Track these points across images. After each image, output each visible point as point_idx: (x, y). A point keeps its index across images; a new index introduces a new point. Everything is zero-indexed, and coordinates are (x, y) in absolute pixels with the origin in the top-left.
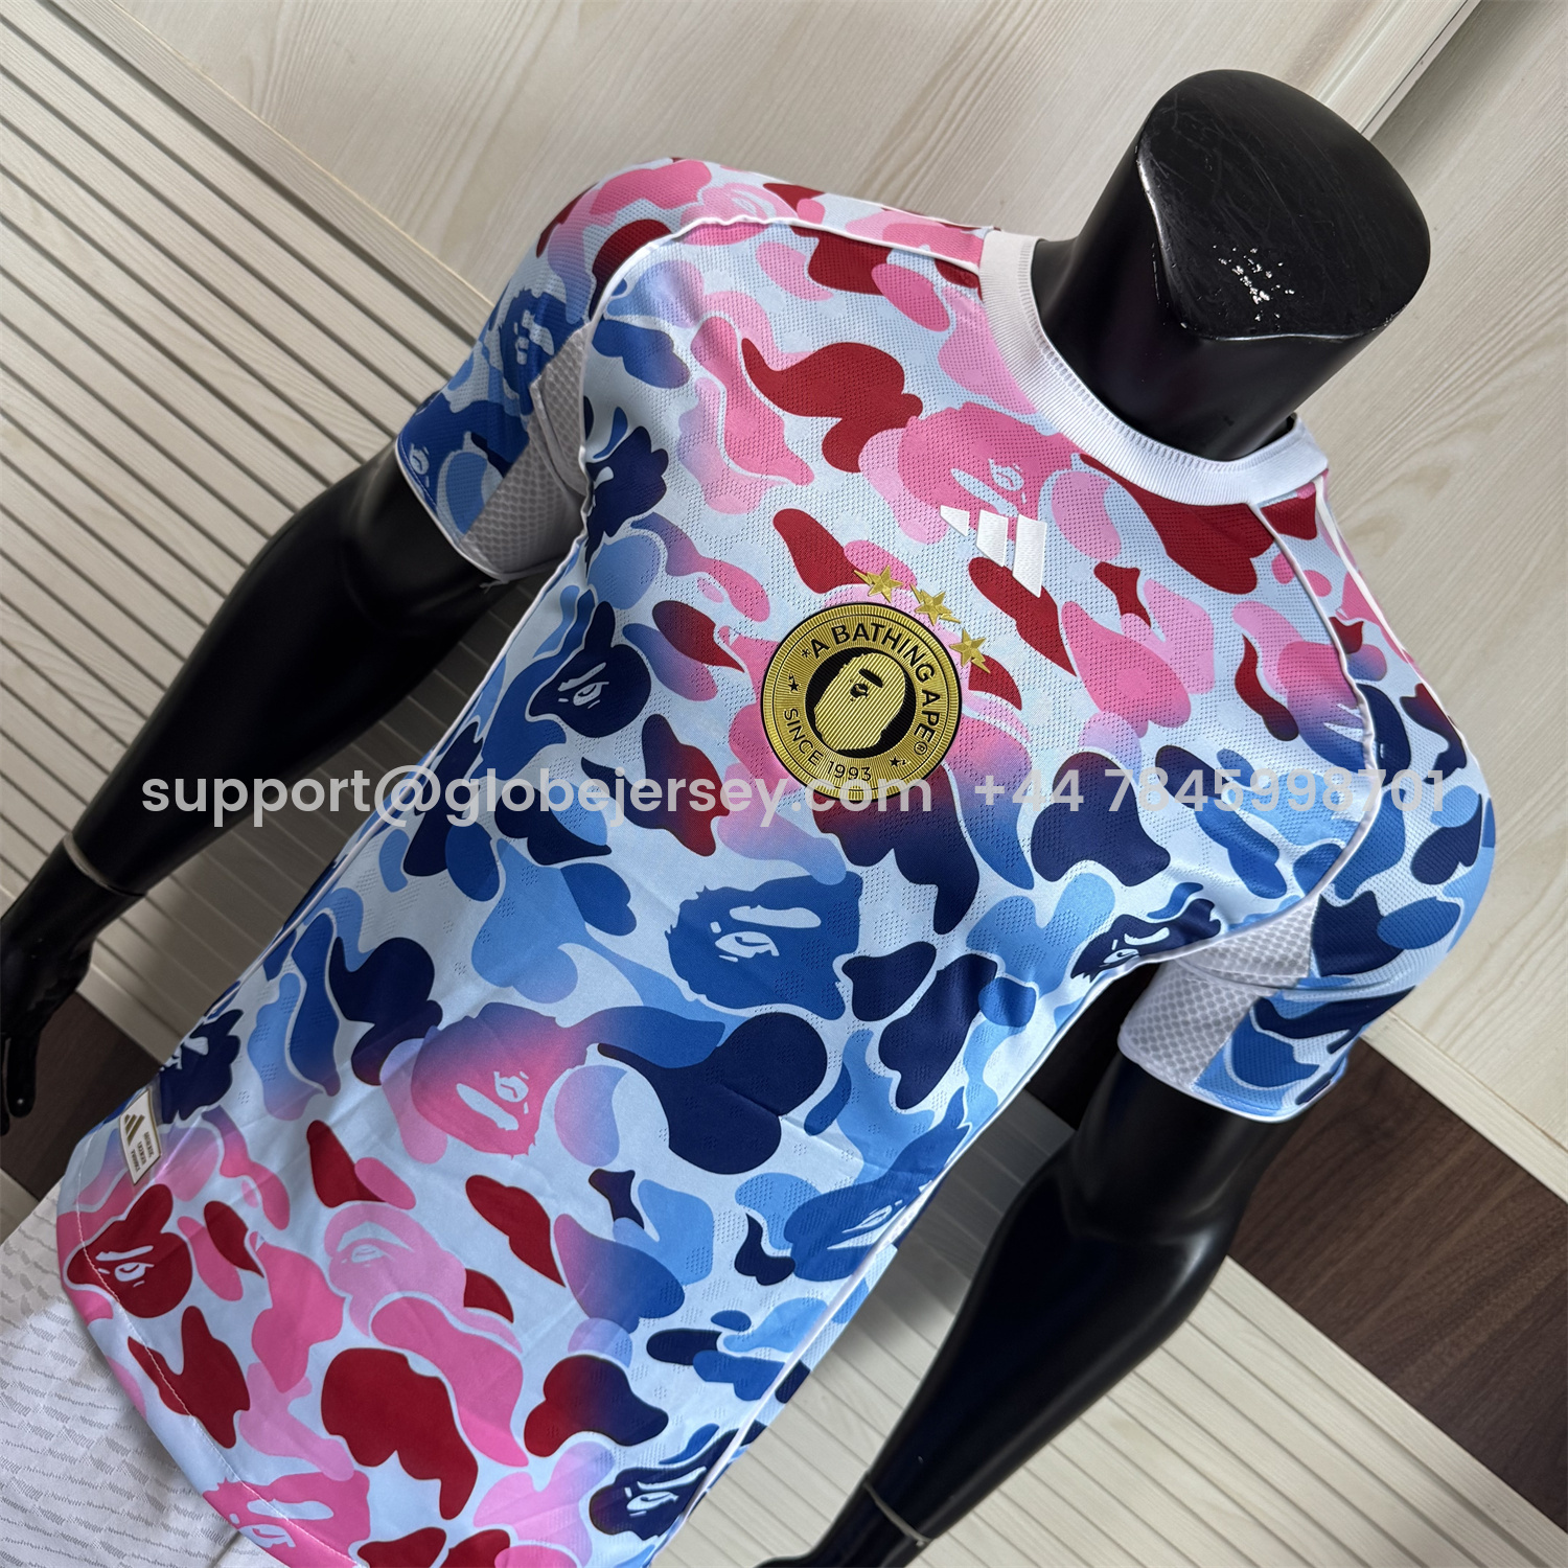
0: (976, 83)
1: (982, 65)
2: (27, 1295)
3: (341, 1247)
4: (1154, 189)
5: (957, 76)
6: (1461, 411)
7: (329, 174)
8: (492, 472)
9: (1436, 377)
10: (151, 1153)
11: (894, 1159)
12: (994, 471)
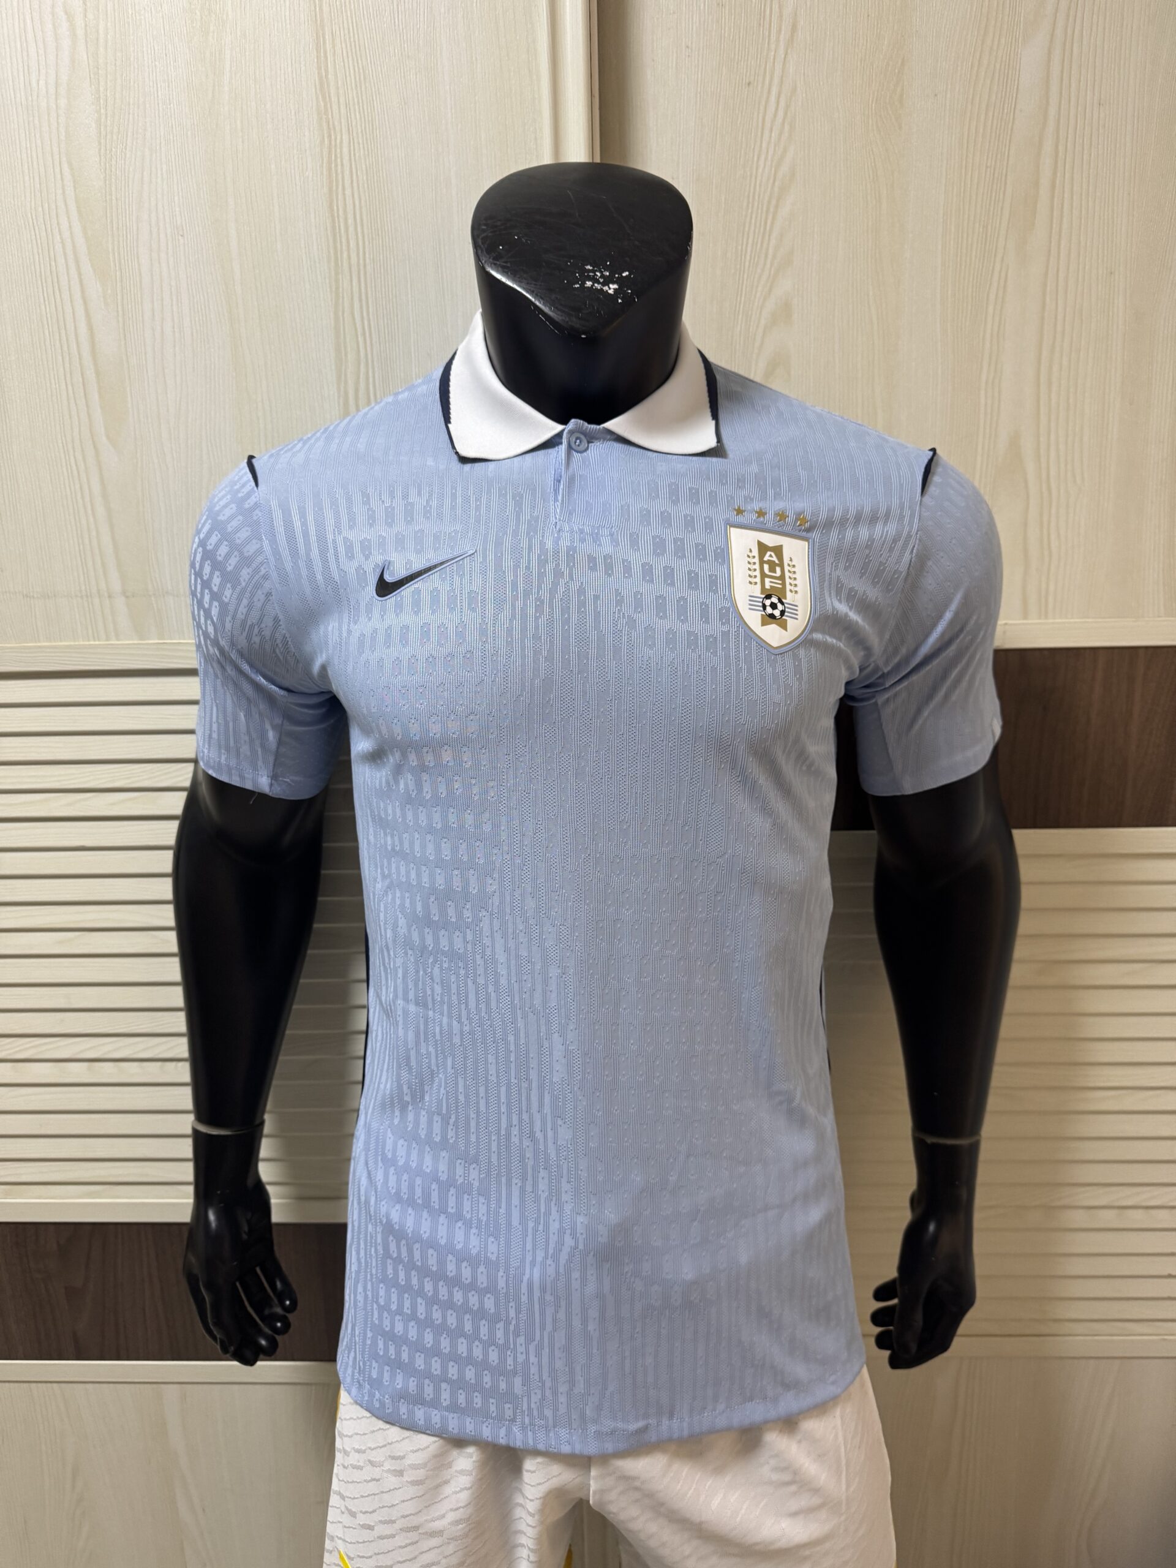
0: (360, 300)
4: (508, 277)
5: (346, 304)
6: (768, 265)
7: (39, 644)
9: (739, 259)
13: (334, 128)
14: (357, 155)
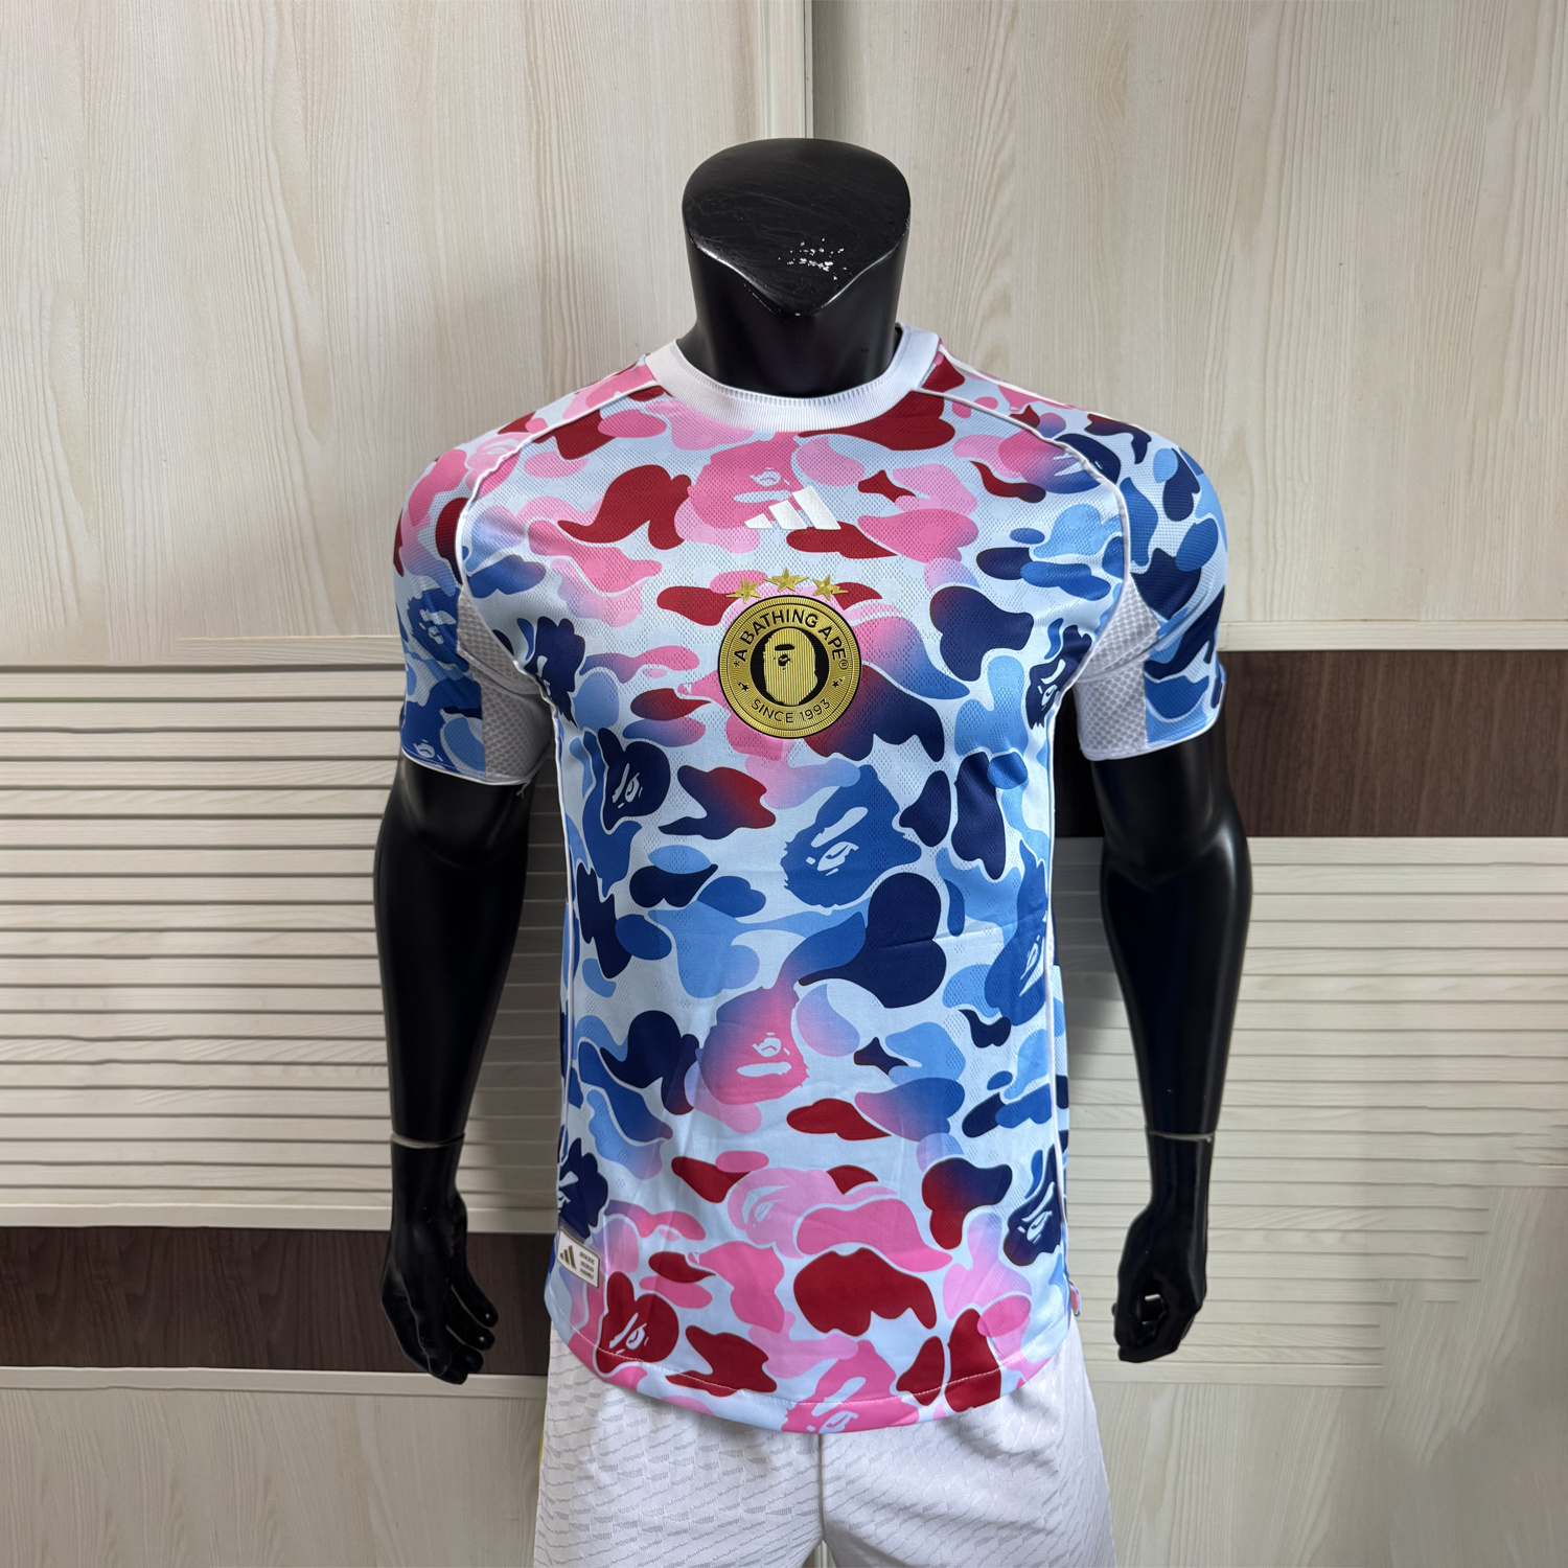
1: (563, 278)
2: (586, 1405)
3: (746, 1220)
4: (720, 255)
6: (986, 256)
8: (474, 722)
9: (957, 247)
10: (592, 1261)
11: (1016, 912)
12: (758, 481)
13: (543, 115)
14: (566, 141)
